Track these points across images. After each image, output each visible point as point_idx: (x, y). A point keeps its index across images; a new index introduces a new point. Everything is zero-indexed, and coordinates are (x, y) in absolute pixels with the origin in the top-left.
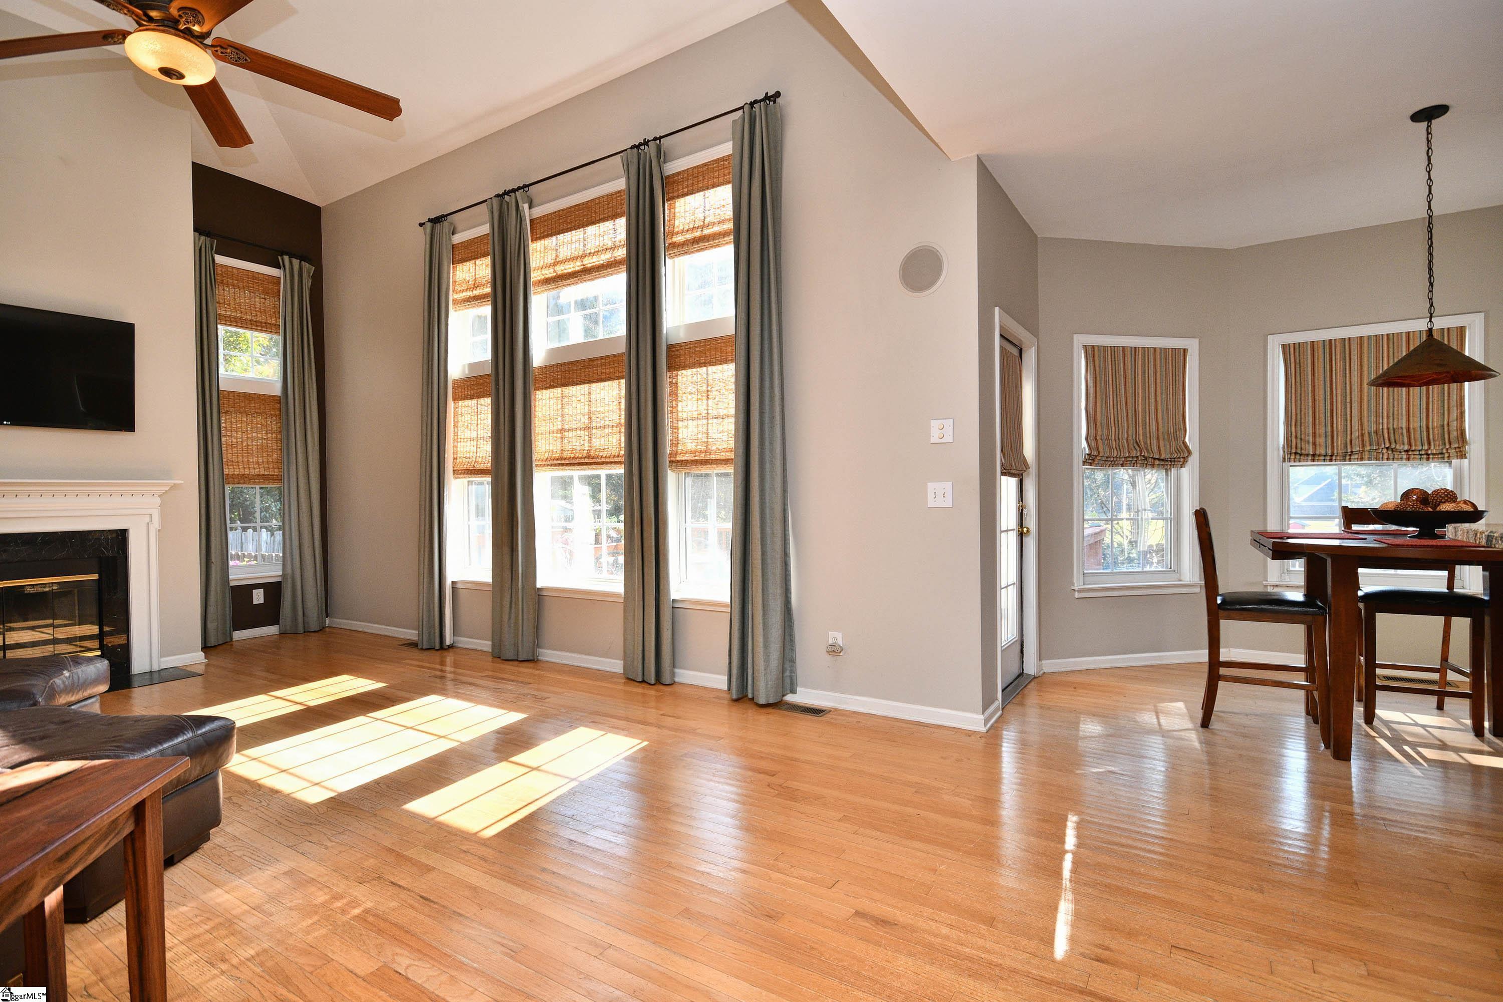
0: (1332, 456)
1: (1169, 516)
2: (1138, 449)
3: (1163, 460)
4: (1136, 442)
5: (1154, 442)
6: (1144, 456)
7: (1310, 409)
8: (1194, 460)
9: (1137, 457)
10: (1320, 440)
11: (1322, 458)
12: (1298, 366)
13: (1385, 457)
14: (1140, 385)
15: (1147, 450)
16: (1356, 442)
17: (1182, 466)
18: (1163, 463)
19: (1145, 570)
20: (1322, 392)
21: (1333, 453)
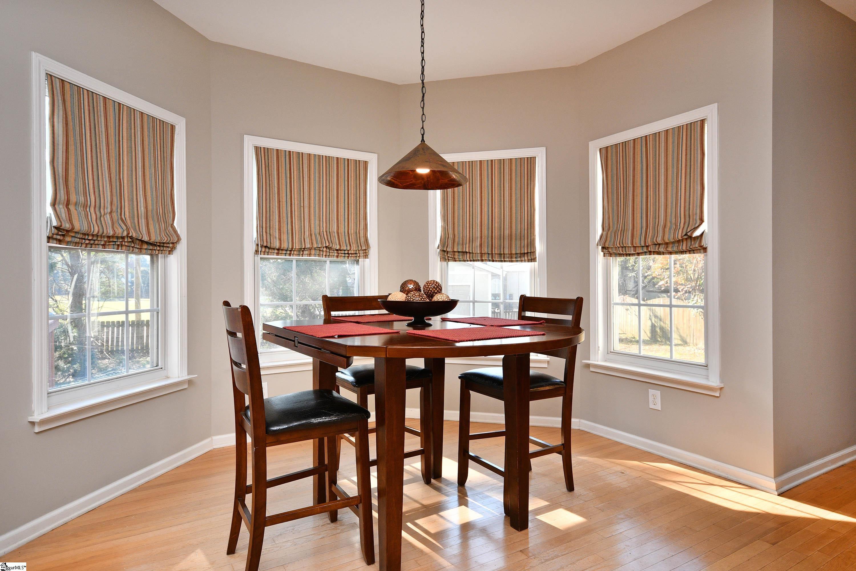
0: (291, 251)
1: (155, 307)
2: (125, 228)
3: (151, 244)
4: (122, 219)
5: (143, 222)
6: (131, 237)
7: (277, 208)
8: (182, 248)
9: (123, 238)
10: (284, 237)
11: (284, 252)
12: (267, 169)
13: (324, 254)
14: (125, 153)
15: (135, 230)
16: (307, 240)
17: (170, 252)
18: (151, 247)
19: (130, 373)
20: (284, 195)
21: (292, 248)
